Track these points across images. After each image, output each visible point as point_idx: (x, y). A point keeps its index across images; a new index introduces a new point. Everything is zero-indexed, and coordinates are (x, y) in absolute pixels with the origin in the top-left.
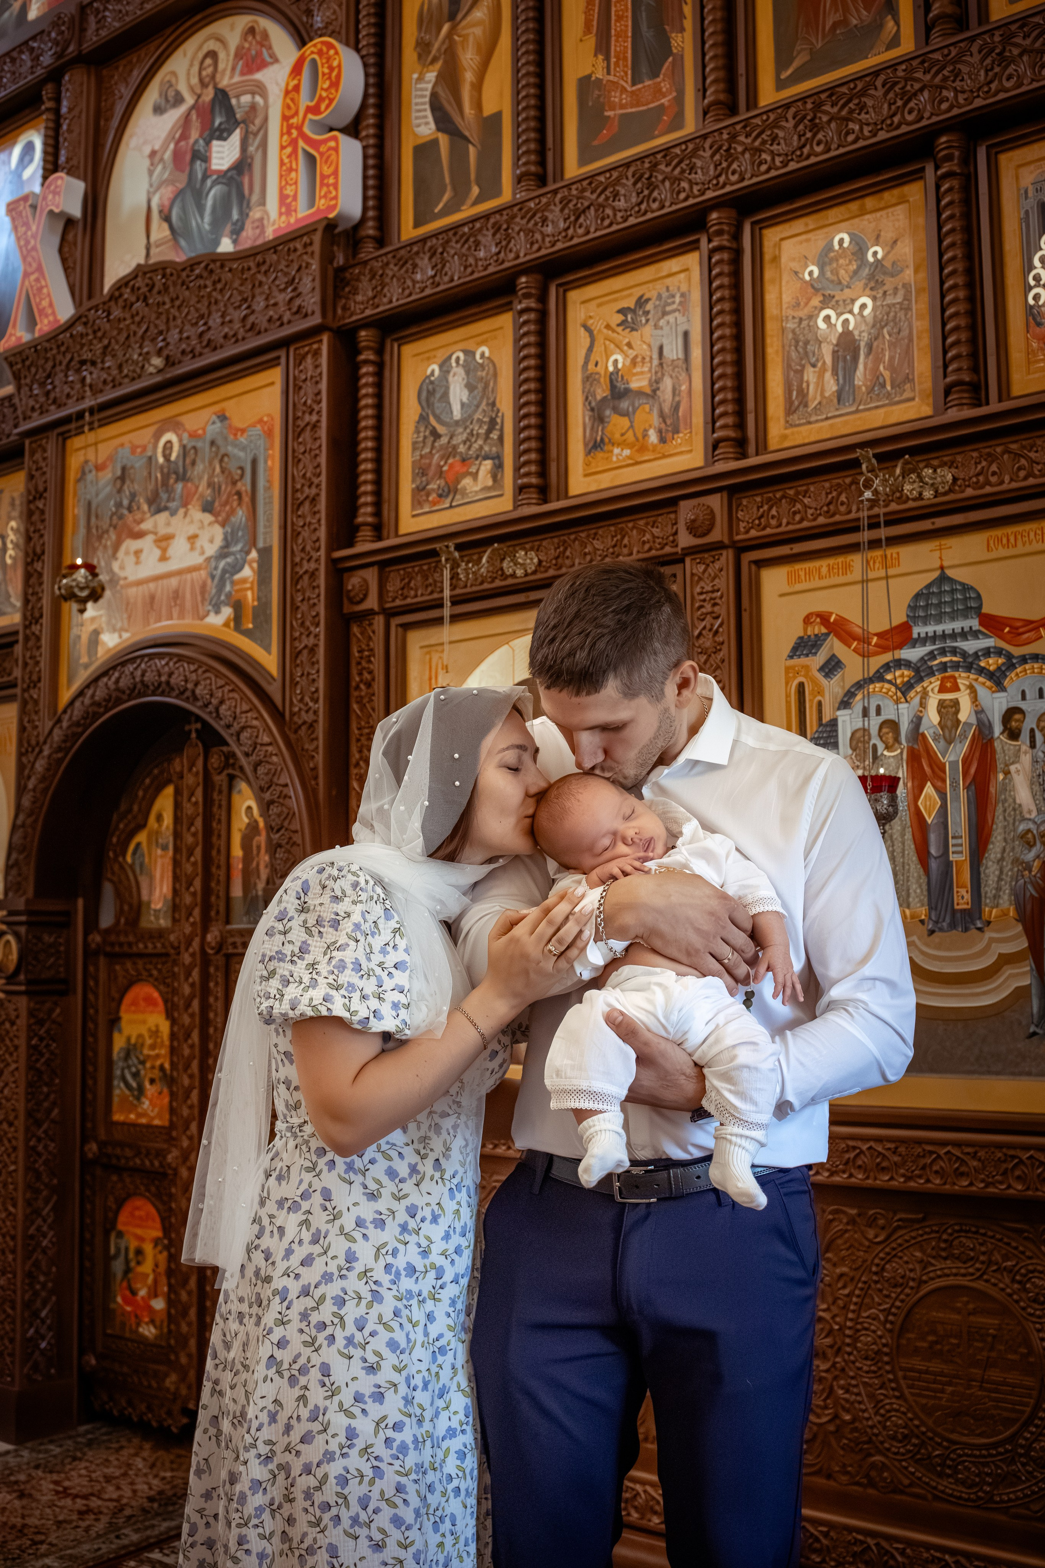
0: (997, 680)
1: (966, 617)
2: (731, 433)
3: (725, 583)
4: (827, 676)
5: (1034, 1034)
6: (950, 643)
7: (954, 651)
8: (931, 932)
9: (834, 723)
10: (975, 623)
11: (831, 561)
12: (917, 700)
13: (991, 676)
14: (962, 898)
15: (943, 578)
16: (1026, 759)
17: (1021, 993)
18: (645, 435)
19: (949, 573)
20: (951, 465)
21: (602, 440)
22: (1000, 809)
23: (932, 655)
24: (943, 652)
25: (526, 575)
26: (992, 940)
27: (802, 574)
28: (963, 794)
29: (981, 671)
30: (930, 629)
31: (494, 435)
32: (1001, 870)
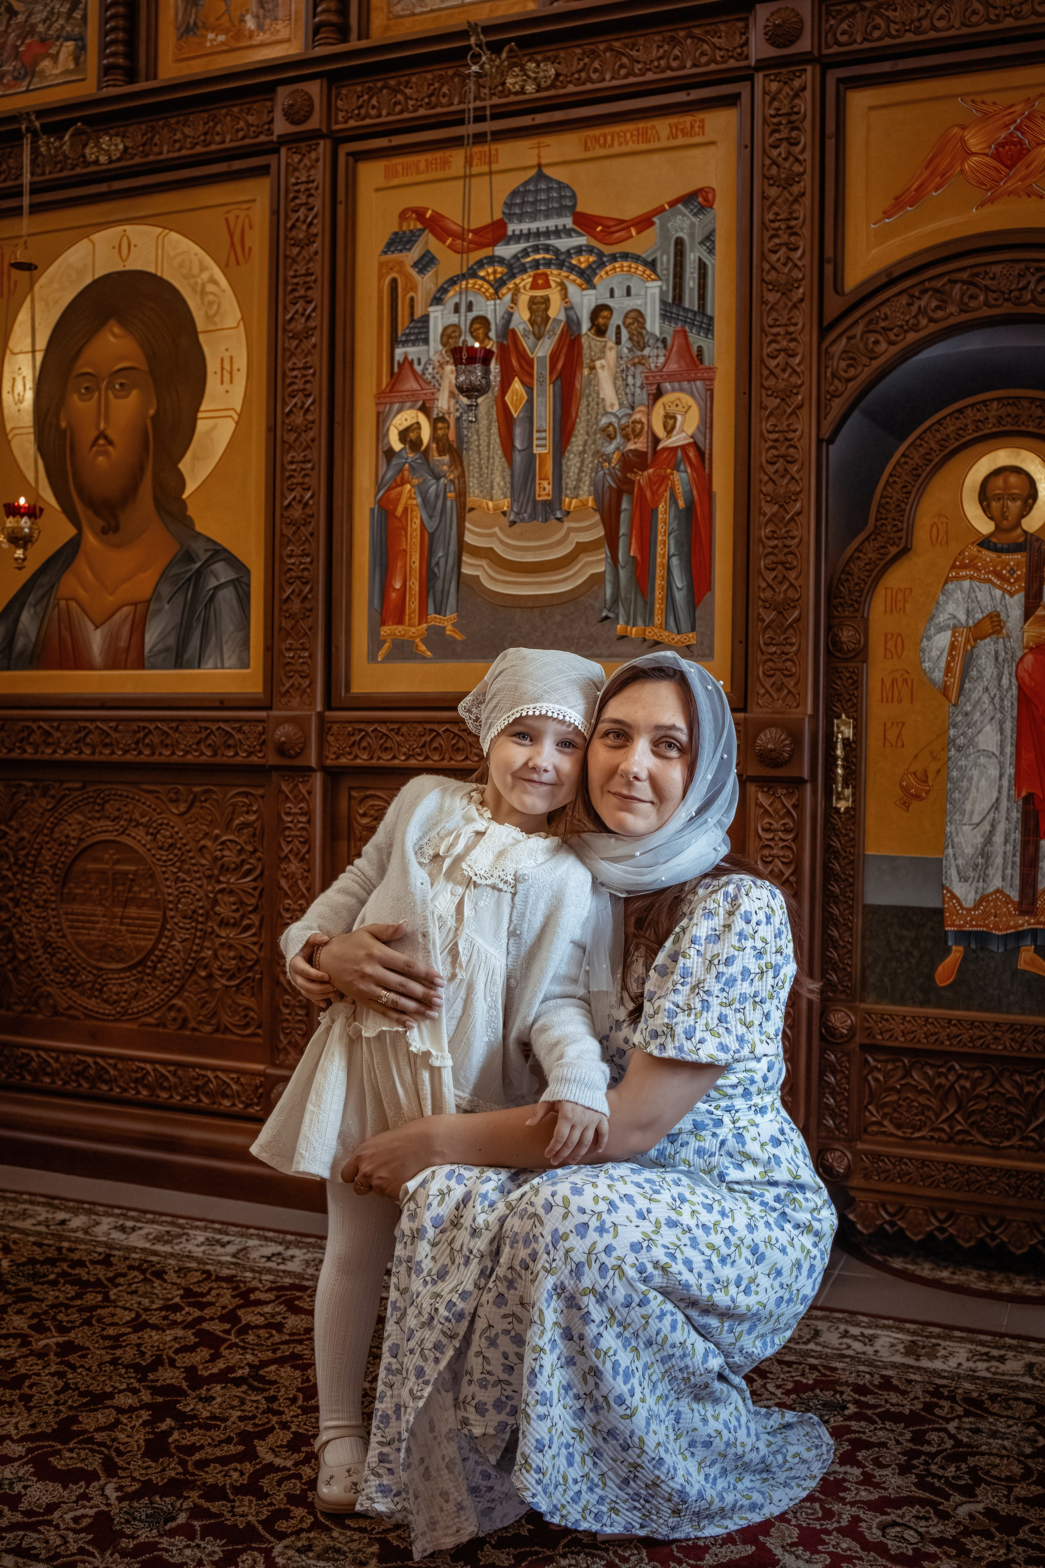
0: (587, 278)
1: (560, 215)
2: (333, 18)
3: (320, 174)
4: (421, 272)
5: (607, 618)
6: (543, 241)
7: (547, 249)
8: (513, 523)
9: (425, 318)
10: (568, 222)
11: (429, 156)
12: (508, 297)
13: (581, 273)
14: (544, 489)
15: (540, 176)
16: (611, 355)
17: (596, 580)
18: (242, 20)
19: (547, 171)
20: (554, 60)
21: (195, 23)
22: (584, 402)
23: (525, 253)
24: (536, 249)
25: (111, 162)
26: (570, 530)
27: (400, 168)
28: (550, 390)
29: (572, 269)
30: (525, 227)
31: (78, 15)
32: (582, 462)
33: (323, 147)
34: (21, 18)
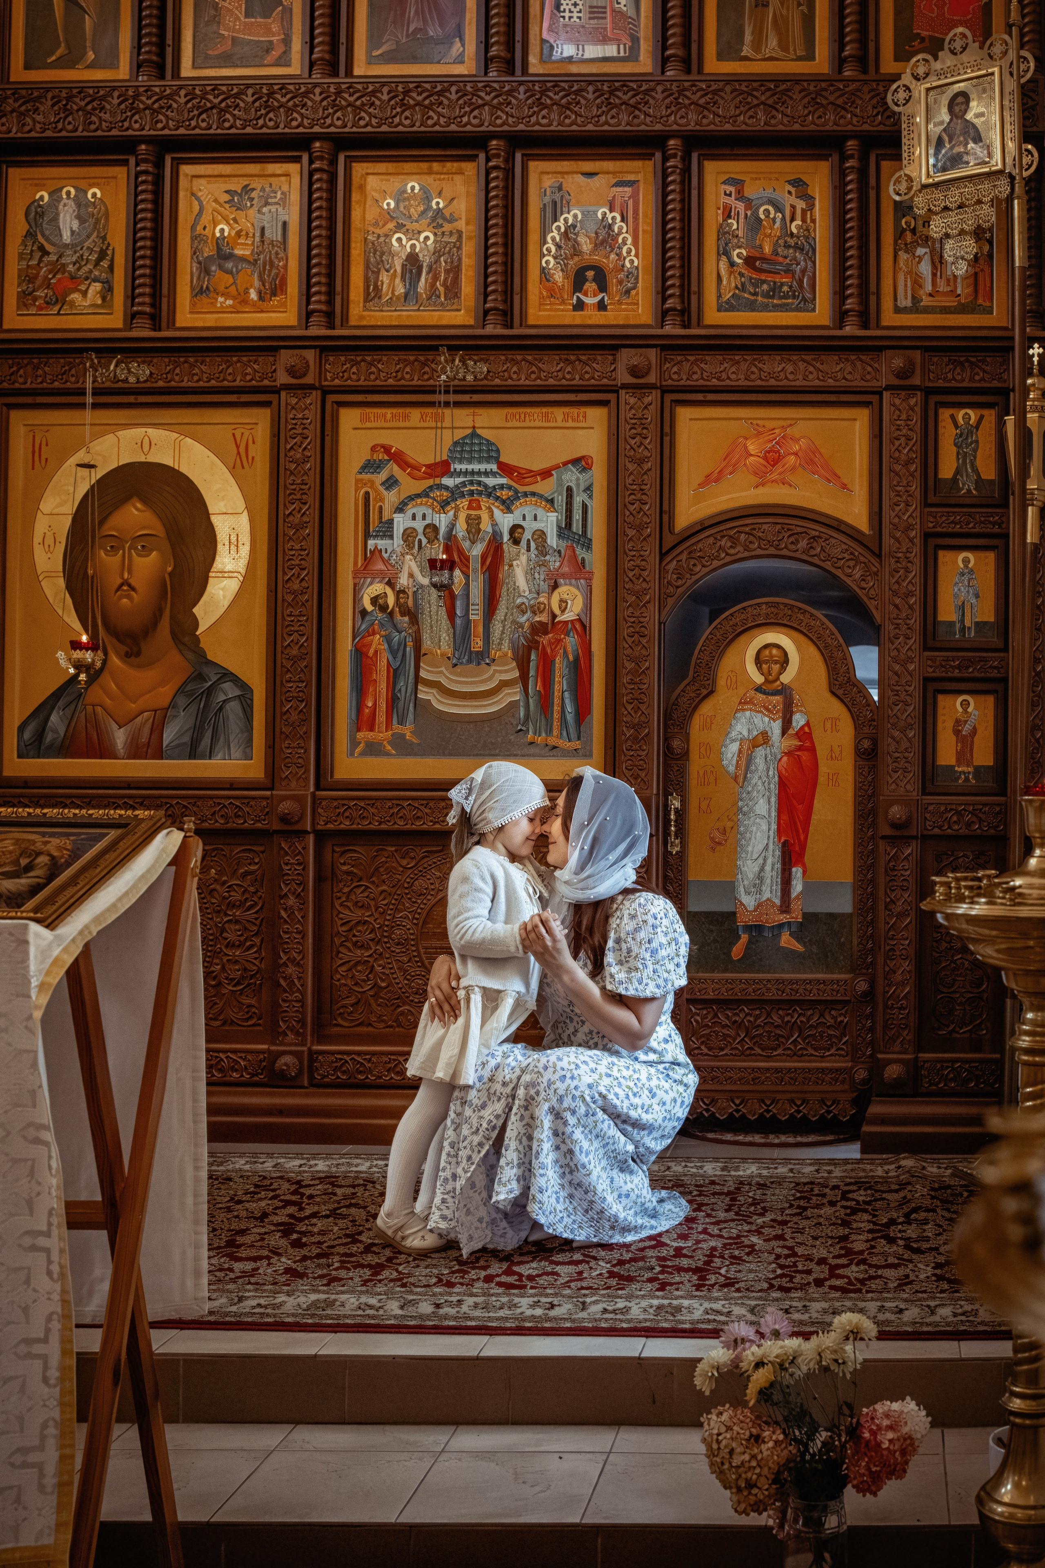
0: (507, 506)
1: (488, 463)
2: (323, 307)
3: (312, 415)
4: (387, 489)
5: (521, 730)
6: (476, 478)
7: (479, 483)
8: (455, 665)
9: (391, 522)
10: (494, 467)
11: (394, 411)
12: (452, 513)
13: (503, 502)
14: (477, 644)
15: (474, 435)
16: (524, 558)
17: (513, 705)
18: (247, 292)
19: (479, 431)
20: (486, 361)
21: (207, 288)
22: (504, 589)
23: (464, 484)
24: (471, 483)
25: (138, 382)
26: (495, 671)
27: (372, 416)
28: (481, 577)
29: (497, 498)
30: (463, 467)
31: (105, 264)
32: (504, 627)
33: (316, 395)
34: (53, 258)
